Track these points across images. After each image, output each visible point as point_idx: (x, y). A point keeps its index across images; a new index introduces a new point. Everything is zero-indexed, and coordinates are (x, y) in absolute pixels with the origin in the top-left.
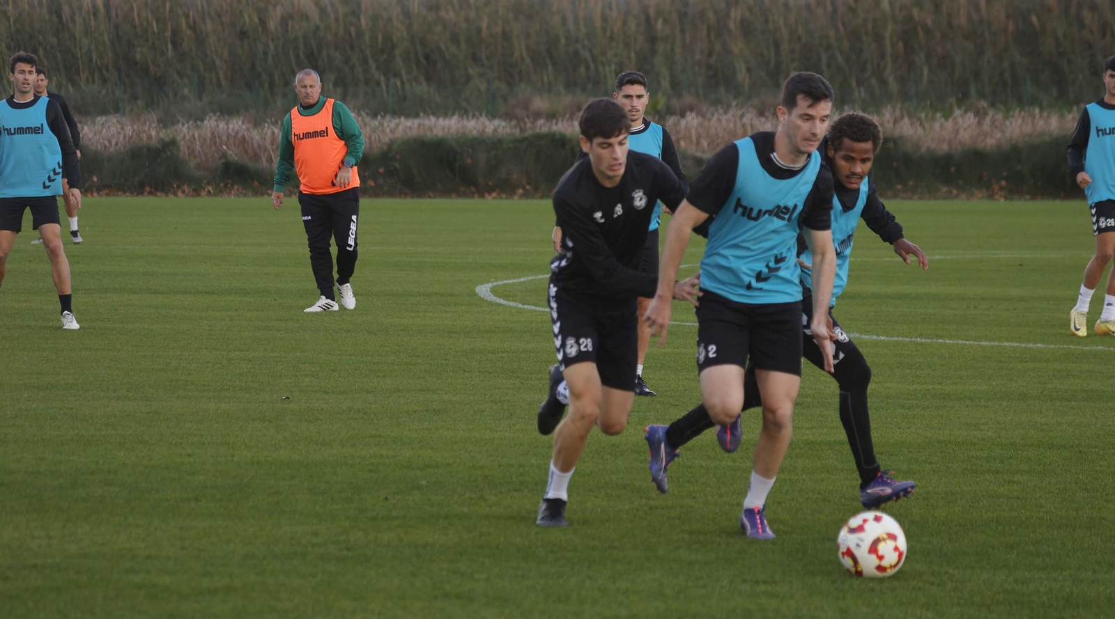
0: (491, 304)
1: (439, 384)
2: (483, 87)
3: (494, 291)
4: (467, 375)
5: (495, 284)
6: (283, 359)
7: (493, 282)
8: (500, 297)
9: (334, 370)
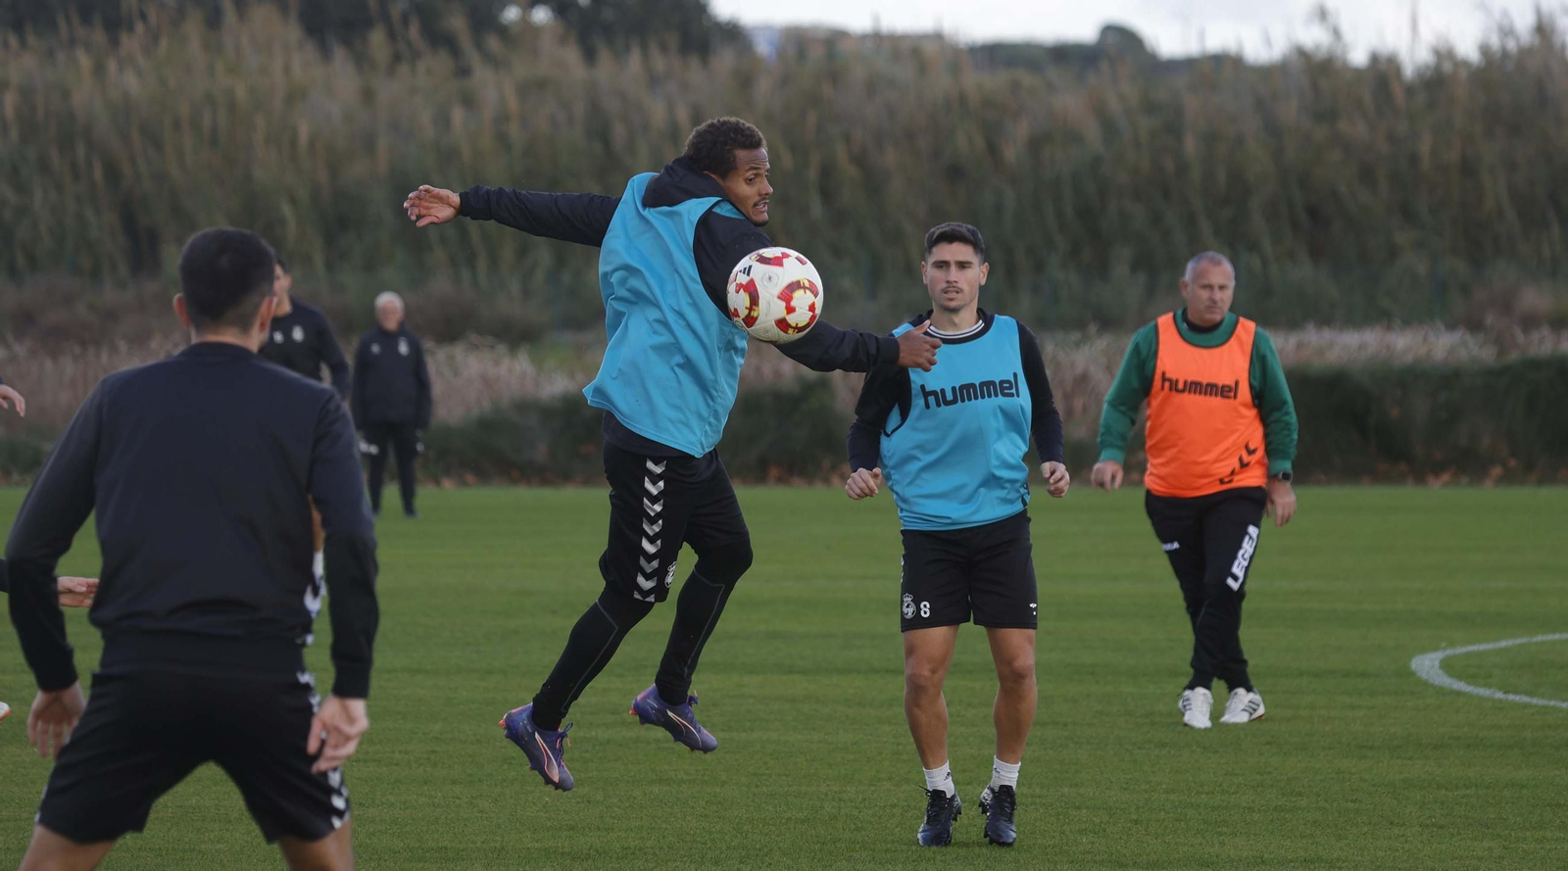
0: (1441, 692)
1: (1341, 849)
2: (1422, 269)
3: (1447, 666)
4: (1396, 830)
5: (1449, 652)
6: (1038, 801)
7: (1445, 649)
8: (1459, 678)
9: (1136, 822)
